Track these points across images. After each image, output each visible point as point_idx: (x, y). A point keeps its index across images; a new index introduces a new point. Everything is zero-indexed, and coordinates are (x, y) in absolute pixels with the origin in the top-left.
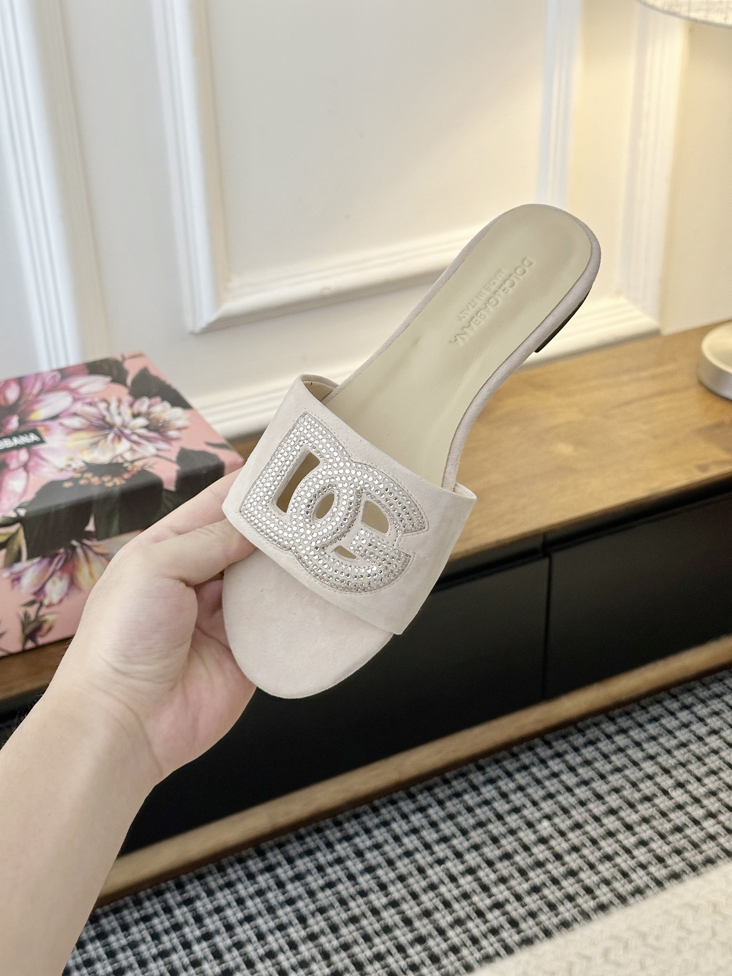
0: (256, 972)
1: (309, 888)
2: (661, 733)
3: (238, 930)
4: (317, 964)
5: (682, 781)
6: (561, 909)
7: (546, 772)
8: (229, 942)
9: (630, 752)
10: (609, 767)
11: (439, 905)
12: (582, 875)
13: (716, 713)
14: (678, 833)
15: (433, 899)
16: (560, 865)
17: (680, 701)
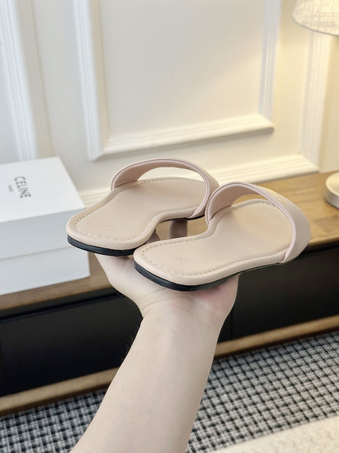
2: (289, 360)
3: (77, 428)
5: (293, 382)
6: (222, 435)
7: (231, 372)
9: (272, 367)
10: (261, 373)
12: (236, 421)
13: (318, 353)
14: (285, 407)
16: (227, 415)
17: (302, 346)
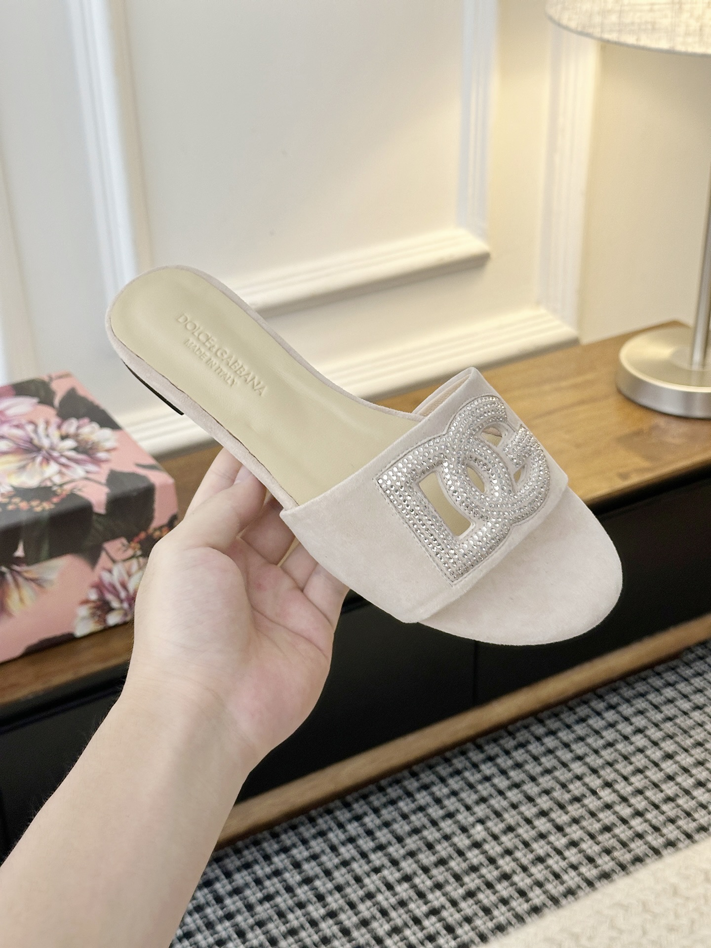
1: (248, 902)
2: (588, 733)
5: (610, 781)
6: (496, 913)
7: (478, 776)
9: (559, 753)
10: (539, 769)
11: (376, 914)
12: (516, 878)
13: (641, 712)
14: (607, 833)
15: (370, 907)
16: (494, 869)
17: (606, 701)
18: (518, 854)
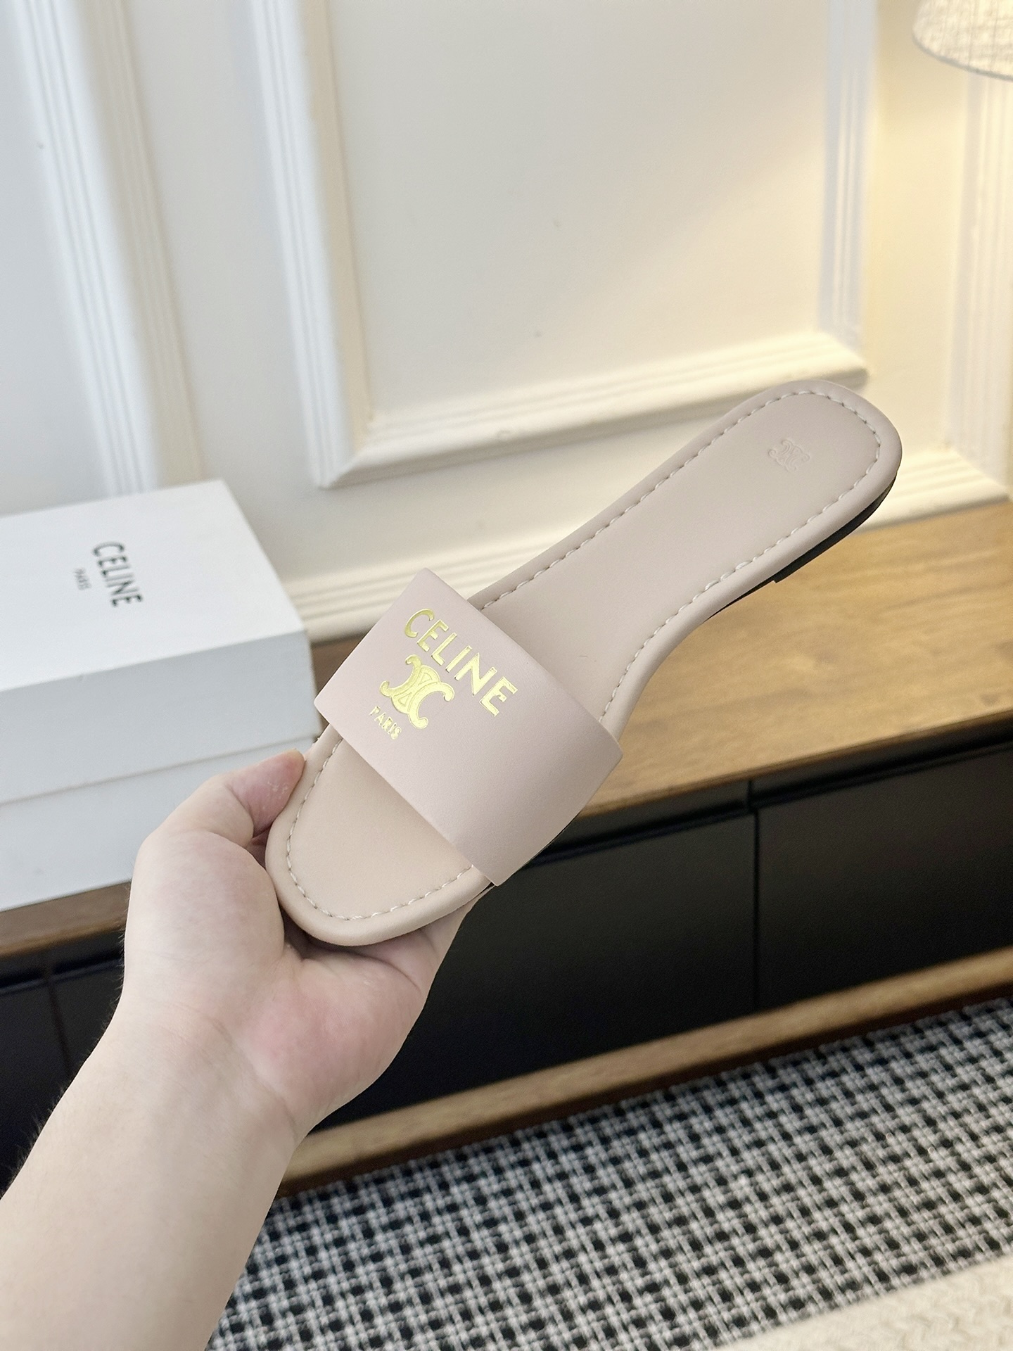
0: (313, 1346)
1: (405, 1241)
2: (936, 1067)
3: (301, 1289)
4: (394, 1344)
5: (950, 1138)
6: (738, 1300)
7: (759, 1110)
8: (285, 1303)
9: (884, 1091)
10: (849, 1110)
11: (572, 1280)
12: (778, 1257)
14: (927, 1211)
15: (566, 1270)
16: (750, 1241)
17: (973, 1025)
18: (790, 1224)
